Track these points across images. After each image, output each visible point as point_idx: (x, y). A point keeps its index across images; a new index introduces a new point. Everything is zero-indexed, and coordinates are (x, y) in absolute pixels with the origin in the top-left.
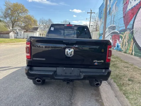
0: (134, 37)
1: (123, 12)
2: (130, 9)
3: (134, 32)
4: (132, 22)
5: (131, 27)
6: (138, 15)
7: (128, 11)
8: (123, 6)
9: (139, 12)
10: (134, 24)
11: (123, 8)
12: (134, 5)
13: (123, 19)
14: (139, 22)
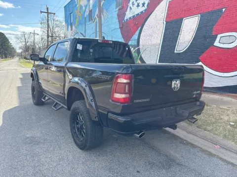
0: (141, 57)
1: (117, 20)
2: (130, 18)
3: (141, 50)
4: (135, 37)
5: (136, 44)
6: (145, 27)
7: (127, 20)
8: (117, 12)
9: (146, 24)
10: (140, 40)
11: (118, 15)
12: (136, 13)
13: (119, 30)
14: (148, 37)
